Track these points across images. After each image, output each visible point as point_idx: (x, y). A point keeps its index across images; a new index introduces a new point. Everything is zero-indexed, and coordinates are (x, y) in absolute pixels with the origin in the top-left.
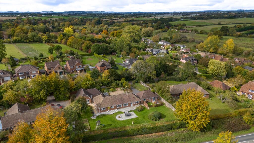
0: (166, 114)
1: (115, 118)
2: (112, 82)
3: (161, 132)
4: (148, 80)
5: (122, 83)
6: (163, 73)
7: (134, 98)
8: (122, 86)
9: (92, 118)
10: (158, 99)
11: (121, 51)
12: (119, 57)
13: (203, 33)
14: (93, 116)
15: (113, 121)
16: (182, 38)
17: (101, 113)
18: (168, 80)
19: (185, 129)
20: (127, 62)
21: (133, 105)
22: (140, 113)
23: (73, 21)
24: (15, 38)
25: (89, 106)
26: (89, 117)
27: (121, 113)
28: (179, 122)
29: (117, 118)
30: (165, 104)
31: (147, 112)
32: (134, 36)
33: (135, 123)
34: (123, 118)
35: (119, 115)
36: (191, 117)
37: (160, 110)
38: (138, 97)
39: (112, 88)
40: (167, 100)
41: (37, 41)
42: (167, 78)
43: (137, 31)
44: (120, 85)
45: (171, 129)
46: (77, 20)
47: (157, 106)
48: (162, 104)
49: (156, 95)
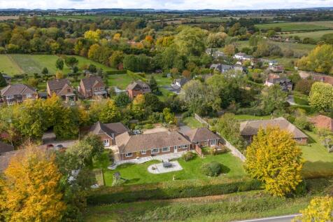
0: (229, 167)
1: (146, 170)
2: (148, 114)
3: (219, 194)
4: (206, 113)
5: (164, 116)
6: (234, 101)
7: (179, 139)
8: (164, 120)
9: (109, 168)
10: (221, 142)
11: (170, 67)
12: (166, 77)
13: (308, 43)
14: (112, 164)
15: (142, 175)
16: (273, 49)
17: (125, 161)
18: (241, 113)
19: (259, 191)
20: (177, 84)
21: (179, 151)
22: (188, 163)
23: (103, 22)
24: (10, 46)
25: (108, 150)
26: (105, 166)
27: (157, 162)
28: (249, 180)
29: (150, 169)
30: (230, 151)
31: (199, 163)
32: (193, 45)
33: (177, 179)
34: (161, 169)
35: (154, 166)
36: (271, 171)
37: (222, 160)
38: (187, 138)
39: (149, 123)
40: (235, 144)
41: (43, 51)
42: (239, 110)
43: (198, 36)
44: (161, 119)
45: (235, 191)
46: (108, 21)
47: (216, 153)
48: (226, 151)
49: (218, 136)
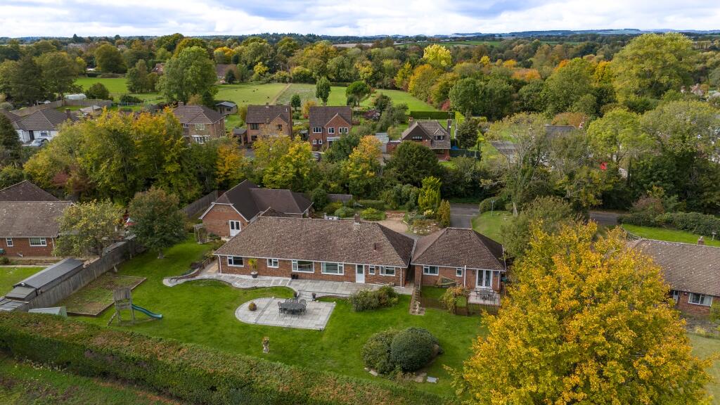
1: (233, 308)
7: (378, 247)
8: (414, 206)
14: (183, 275)
15: (207, 315)
21: (369, 279)
24: (297, 69)
26: (163, 276)
29: (244, 307)
35: (260, 302)
42: (667, 215)
43: (672, 52)
